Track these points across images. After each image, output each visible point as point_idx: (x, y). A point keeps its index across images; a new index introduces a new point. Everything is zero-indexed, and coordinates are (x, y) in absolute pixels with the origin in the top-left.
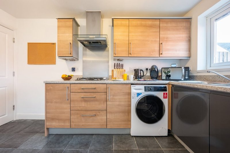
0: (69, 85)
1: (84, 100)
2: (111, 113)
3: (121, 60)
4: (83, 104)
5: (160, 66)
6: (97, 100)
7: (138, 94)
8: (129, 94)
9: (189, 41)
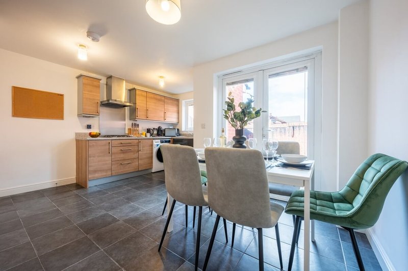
0: (110, 141)
1: (123, 152)
2: (141, 159)
3: (136, 121)
4: (122, 156)
5: (163, 127)
6: (132, 152)
7: (158, 145)
8: (152, 145)
9: (178, 113)
